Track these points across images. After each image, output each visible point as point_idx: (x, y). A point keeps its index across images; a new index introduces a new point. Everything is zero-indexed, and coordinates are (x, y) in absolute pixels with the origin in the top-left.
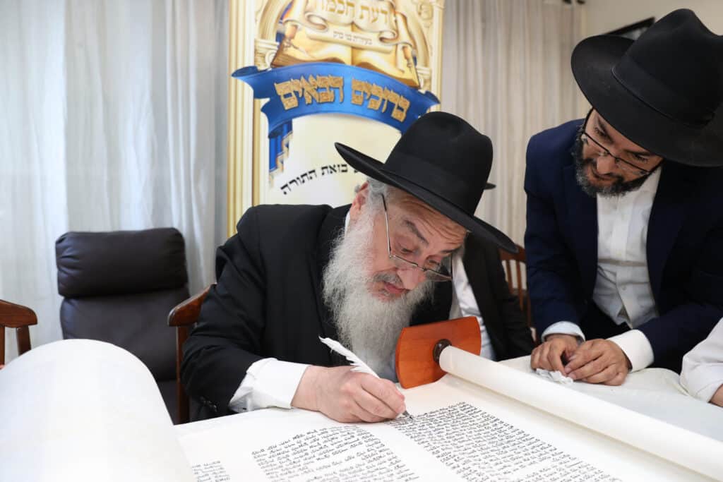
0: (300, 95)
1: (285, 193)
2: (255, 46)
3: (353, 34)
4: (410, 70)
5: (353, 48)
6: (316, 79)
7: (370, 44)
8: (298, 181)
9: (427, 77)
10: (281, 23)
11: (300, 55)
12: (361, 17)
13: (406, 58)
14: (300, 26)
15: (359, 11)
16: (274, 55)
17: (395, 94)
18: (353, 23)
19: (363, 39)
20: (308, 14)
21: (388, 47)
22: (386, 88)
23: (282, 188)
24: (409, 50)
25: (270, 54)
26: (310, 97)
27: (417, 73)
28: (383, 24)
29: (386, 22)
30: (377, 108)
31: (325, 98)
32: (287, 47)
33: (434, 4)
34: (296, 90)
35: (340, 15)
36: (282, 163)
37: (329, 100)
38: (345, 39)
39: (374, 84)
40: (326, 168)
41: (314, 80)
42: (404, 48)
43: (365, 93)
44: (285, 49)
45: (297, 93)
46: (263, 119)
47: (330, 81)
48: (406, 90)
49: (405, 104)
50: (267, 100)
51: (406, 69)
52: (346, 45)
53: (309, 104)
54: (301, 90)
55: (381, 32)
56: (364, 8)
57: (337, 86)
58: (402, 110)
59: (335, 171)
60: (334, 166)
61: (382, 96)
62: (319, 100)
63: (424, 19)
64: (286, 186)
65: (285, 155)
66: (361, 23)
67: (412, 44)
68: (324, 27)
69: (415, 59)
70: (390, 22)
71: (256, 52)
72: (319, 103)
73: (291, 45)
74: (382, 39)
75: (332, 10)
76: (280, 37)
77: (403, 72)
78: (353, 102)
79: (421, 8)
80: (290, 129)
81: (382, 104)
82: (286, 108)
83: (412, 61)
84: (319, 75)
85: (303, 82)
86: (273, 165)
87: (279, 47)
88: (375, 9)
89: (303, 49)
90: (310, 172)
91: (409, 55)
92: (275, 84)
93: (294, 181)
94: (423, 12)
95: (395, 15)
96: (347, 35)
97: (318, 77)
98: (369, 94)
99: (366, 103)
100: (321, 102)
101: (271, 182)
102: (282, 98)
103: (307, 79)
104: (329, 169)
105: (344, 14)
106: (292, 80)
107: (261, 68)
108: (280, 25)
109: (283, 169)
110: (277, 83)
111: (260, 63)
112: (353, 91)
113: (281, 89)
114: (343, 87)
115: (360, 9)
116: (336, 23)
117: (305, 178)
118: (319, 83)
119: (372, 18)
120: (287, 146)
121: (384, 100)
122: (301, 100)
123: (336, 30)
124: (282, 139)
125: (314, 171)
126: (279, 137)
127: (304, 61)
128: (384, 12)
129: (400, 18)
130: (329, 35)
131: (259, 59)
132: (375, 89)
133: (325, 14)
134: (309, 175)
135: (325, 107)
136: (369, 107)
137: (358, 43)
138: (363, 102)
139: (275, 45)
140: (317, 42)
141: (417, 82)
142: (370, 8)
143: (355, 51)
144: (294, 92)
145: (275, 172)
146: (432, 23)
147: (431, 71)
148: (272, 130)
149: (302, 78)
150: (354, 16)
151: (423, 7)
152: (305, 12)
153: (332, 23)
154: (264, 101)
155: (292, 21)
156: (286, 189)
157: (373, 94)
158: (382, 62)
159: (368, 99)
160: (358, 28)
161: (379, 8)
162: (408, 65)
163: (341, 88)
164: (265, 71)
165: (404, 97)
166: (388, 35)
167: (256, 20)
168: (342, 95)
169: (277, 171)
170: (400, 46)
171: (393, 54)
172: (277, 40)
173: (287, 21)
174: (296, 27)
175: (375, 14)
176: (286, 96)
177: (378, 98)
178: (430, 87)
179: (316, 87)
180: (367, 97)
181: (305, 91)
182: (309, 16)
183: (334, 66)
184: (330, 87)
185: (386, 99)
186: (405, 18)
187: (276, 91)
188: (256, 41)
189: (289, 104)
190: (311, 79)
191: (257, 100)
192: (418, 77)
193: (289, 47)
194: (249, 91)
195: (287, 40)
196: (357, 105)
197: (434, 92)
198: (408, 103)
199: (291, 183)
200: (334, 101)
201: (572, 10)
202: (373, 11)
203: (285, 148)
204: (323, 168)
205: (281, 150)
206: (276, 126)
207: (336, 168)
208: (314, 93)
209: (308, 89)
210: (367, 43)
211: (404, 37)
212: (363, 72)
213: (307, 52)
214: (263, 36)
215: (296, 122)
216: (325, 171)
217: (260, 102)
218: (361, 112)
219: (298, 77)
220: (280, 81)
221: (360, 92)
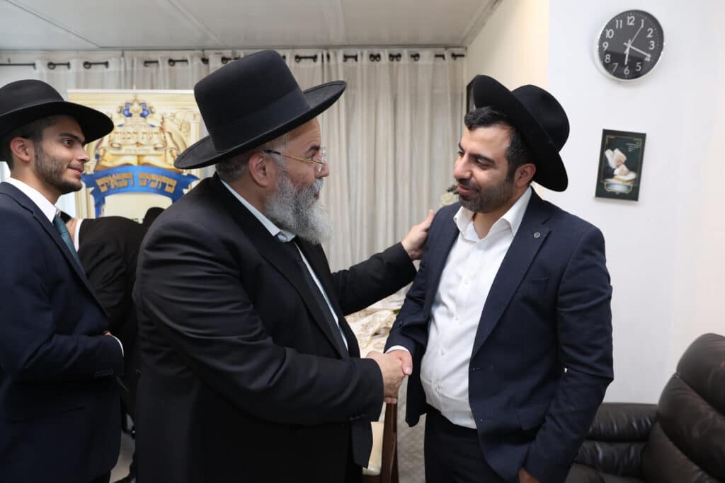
0: (109, 185)
3: (138, 148)
5: (139, 156)
6: (117, 175)
7: (149, 152)
10: (97, 149)
11: (108, 164)
12: (143, 138)
13: (172, 156)
16: (95, 165)
17: (166, 178)
18: (137, 143)
19: (143, 150)
21: (161, 152)
22: (160, 175)
25: (93, 166)
26: (114, 185)
28: (157, 140)
29: (158, 138)
30: (155, 187)
31: (122, 185)
33: (191, 121)
34: (107, 182)
35: (129, 140)
37: (125, 186)
38: (133, 152)
39: (153, 174)
42: (171, 151)
43: (147, 180)
44: (100, 162)
45: (107, 184)
46: (92, 198)
47: (124, 175)
48: (174, 175)
49: (174, 183)
50: (93, 188)
52: (132, 155)
53: (113, 189)
54: (109, 182)
55: (155, 145)
56: (144, 133)
57: (129, 178)
58: (172, 186)
61: (158, 180)
62: (119, 186)
63: (184, 132)
66: (141, 141)
68: (119, 148)
70: (161, 139)
72: (119, 188)
73: (103, 160)
74: (156, 149)
75: (124, 138)
76: (97, 156)
79: (181, 126)
80: (104, 201)
81: (158, 184)
82: (102, 191)
84: (119, 173)
85: (109, 178)
87: (97, 162)
89: (110, 161)
91: (174, 155)
92: (97, 180)
95: (164, 134)
96: (134, 150)
102: (100, 187)
103: (111, 176)
105: (132, 139)
106: (104, 177)
107: (89, 173)
108: (97, 151)
112: (140, 180)
113: (99, 182)
115: (141, 135)
116: (126, 145)
118: (118, 177)
119: (149, 138)
120: (103, 210)
121: (159, 182)
122: (109, 187)
123: (127, 148)
124: (101, 207)
126: (99, 206)
127: (109, 167)
128: (156, 133)
129: (167, 135)
130: (123, 151)
132: (154, 177)
133: (120, 141)
135: (122, 190)
136: (151, 186)
137: (142, 153)
138: (147, 184)
139: (95, 161)
140: (115, 157)
142: (147, 133)
146: (190, 134)
149: (108, 176)
150: (137, 138)
152: (110, 142)
153: (124, 145)
154: (91, 189)
155: (103, 147)
157: (153, 179)
158: (157, 162)
159: (150, 183)
160: (141, 144)
161: (153, 132)
163: (132, 179)
164: (91, 174)
165: (171, 179)
166: (160, 145)
168: (132, 182)
170: (168, 151)
171: (164, 156)
172: (96, 159)
173: (101, 148)
174: (106, 150)
175: (151, 135)
176: (103, 185)
177: (155, 181)
179: (116, 180)
180: (149, 181)
181: (111, 183)
182: (111, 144)
183: (126, 168)
184: (125, 179)
185: (161, 181)
186: (170, 134)
187: (97, 183)
189: (104, 189)
190: (114, 176)
191: (88, 189)
195: (101, 158)
196: (143, 186)
200: (128, 185)
202: (149, 134)
206: (98, 201)
208: (116, 184)
209: (112, 181)
210: (147, 152)
211: (170, 144)
212: (146, 168)
213: (112, 162)
215: (107, 199)
218: (147, 189)
219: (106, 175)
220: (98, 178)
221: (144, 179)
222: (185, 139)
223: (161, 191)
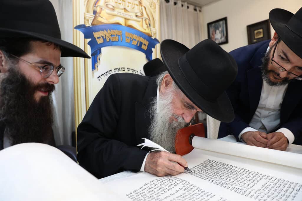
0: (104, 38)
1: (99, 80)
2: (84, 16)
3: (125, 13)
4: (148, 29)
5: (125, 19)
6: (111, 31)
7: (132, 17)
8: (105, 75)
9: (155, 32)
10: (95, 6)
11: (104, 21)
12: (128, 6)
13: (146, 24)
14: (103, 8)
15: (127, 4)
16: (92, 20)
17: (143, 39)
18: (125, 9)
19: (129, 15)
20: (106, 4)
21: (140, 19)
22: (139, 36)
23: (98, 78)
24: (147, 21)
25: (91, 20)
26: (108, 39)
27: (151, 30)
29: (138, 9)
30: (136, 44)
31: (115, 39)
32: (98, 17)
33: (156, 3)
34: (102, 35)
35: (119, 5)
36: (98, 67)
37: (116, 40)
38: (122, 15)
39: (134, 34)
40: (116, 69)
41: (110, 31)
42: (145, 20)
43: (131, 38)
44: (97, 18)
45: (103, 37)
46: (89, 48)
47: (116, 32)
48: (147, 37)
49: (147, 43)
50: (90, 39)
51: (147, 29)
52: (123, 17)
53: (108, 42)
54: (104, 36)
55: (136, 13)
56: (129, 3)
57: (119, 34)
58: (146, 45)
59: (120, 70)
60: (120, 68)
61: (137, 39)
62: (112, 40)
63: (153, 9)
64: (100, 77)
65: (98, 63)
66: (127, 8)
67: (148, 18)
68: (113, 10)
69: (150, 25)
70: (140, 10)
71: (85, 18)
72: (112, 42)
73: (100, 16)
74: (137, 16)
75: (116, 3)
76: (95, 12)
77: (145, 30)
78: (126, 41)
79: (151, 4)
80: (100, 52)
81: (138, 43)
82: (99, 43)
83: (148, 25)
84: (112, 29)
85: (105, 32)
86: (94, 68)
87: (94, 17)
88: (133, 3)
89: (105, 18)
90: (110, 71)
91: (148, 23)
92: (93, 33)
93: (103, 75)
94: (152, 6)
95: (141, 7)
96: (123, 13)
97: (111, 30)
98: (132, 38)
99: (131, 42)
100: (113, 40)
101: (93, 75)
102: (97, 39)
103: (107, 31)
104: (117, 69)
105: (121, 4)
106: (100, 31)
107: (87, 25)
108: (95, 7)
109: (98, 70)
110: (94, 32)
111: (87, 23)
112: (126, 37)
113: (96, 35)
114: (122, 35)
115: (128, 3)
116: (118, 8)
117: (107, 73)
118: (112, 33)
119: (132, 7)
120: (100, 59)
121: (138, 41)
122: (105, 40)
123: (118, 11)
124: (97, 57)
125: (111, 70)
126: (96, 56)
127: (105, 23)
128: (137, 5)
129: (143, 8)
130: (115, 13)
131: (86, 21)
132: (135, 36)
133: (114, 4)
134: (109, 72)
135: (115, 43)
136: (133, 44)
137: (127, 17)
138: (130, 42)
139: (93, 16)
140: (111, 16)
141: (151, 34)
142: (132, 3)
143: (127, 20)
144: (102, 36)
145: (95, 71)
146: (155, 11)
147: (156, 30)
148: (92, 53)
149: (105, 31)
150: (125, 5)
151: (152, 4)
152: (105, 3)
153: (117, 8)
155: (100, 6)
156: (100, 78)
157: (134, 38)
158: (137, 26)
159: (132, 41)
160: (127, 11)
161: (135, 4)
162: (147, 27)
163: (121, 36)
164: (89, 27)
165: (146, 40)
166: (139, 14)
167: (84, 5)
168: (121, 38)
169: (95, 70)
170: (144, 19)
171: (141, 23)
172: (94, 14)
173: (98, 6)
174: (102, 9)
175: (134, 6)
176: (99, 38)
177: (136, 40)
178: (156, 36)
179: (111, 34)
180: (132, 40)
181: (106, 36)
182: (107, 5)
183: (118, 26)
184: (117, 35)
185: (139, 40)
186: (145, 8)
187: (94, 36)
188: (84, 14)
189: (100, 41)
191: (86, 39)
192: (151, 32)
193: (99, 17)
194: (82, 35)
195: (98, 14)
196: (128, 43)
197: (158, 38)
198: (148, 42)
199: (102, 75)
200: (118, 40)
201: (197, 13)
202: (133, 4)
203: (98, 60)
204: (115, 69)
205: (97, 61)
206: (94, 51)
207: (120, 69)
209: (107, 35)
210: (131, 17)
211: (145, 16)
212: (130, 29)
213: (107, 19)
214: (88, 12)
215: (103, 49)
216: (116, 70)
217: (87, 40)
218: (129, 46)
219: (103, 30)
220: (95, 31)
221: (129, 37)
222: (153, 14)
223: (139, 48)
